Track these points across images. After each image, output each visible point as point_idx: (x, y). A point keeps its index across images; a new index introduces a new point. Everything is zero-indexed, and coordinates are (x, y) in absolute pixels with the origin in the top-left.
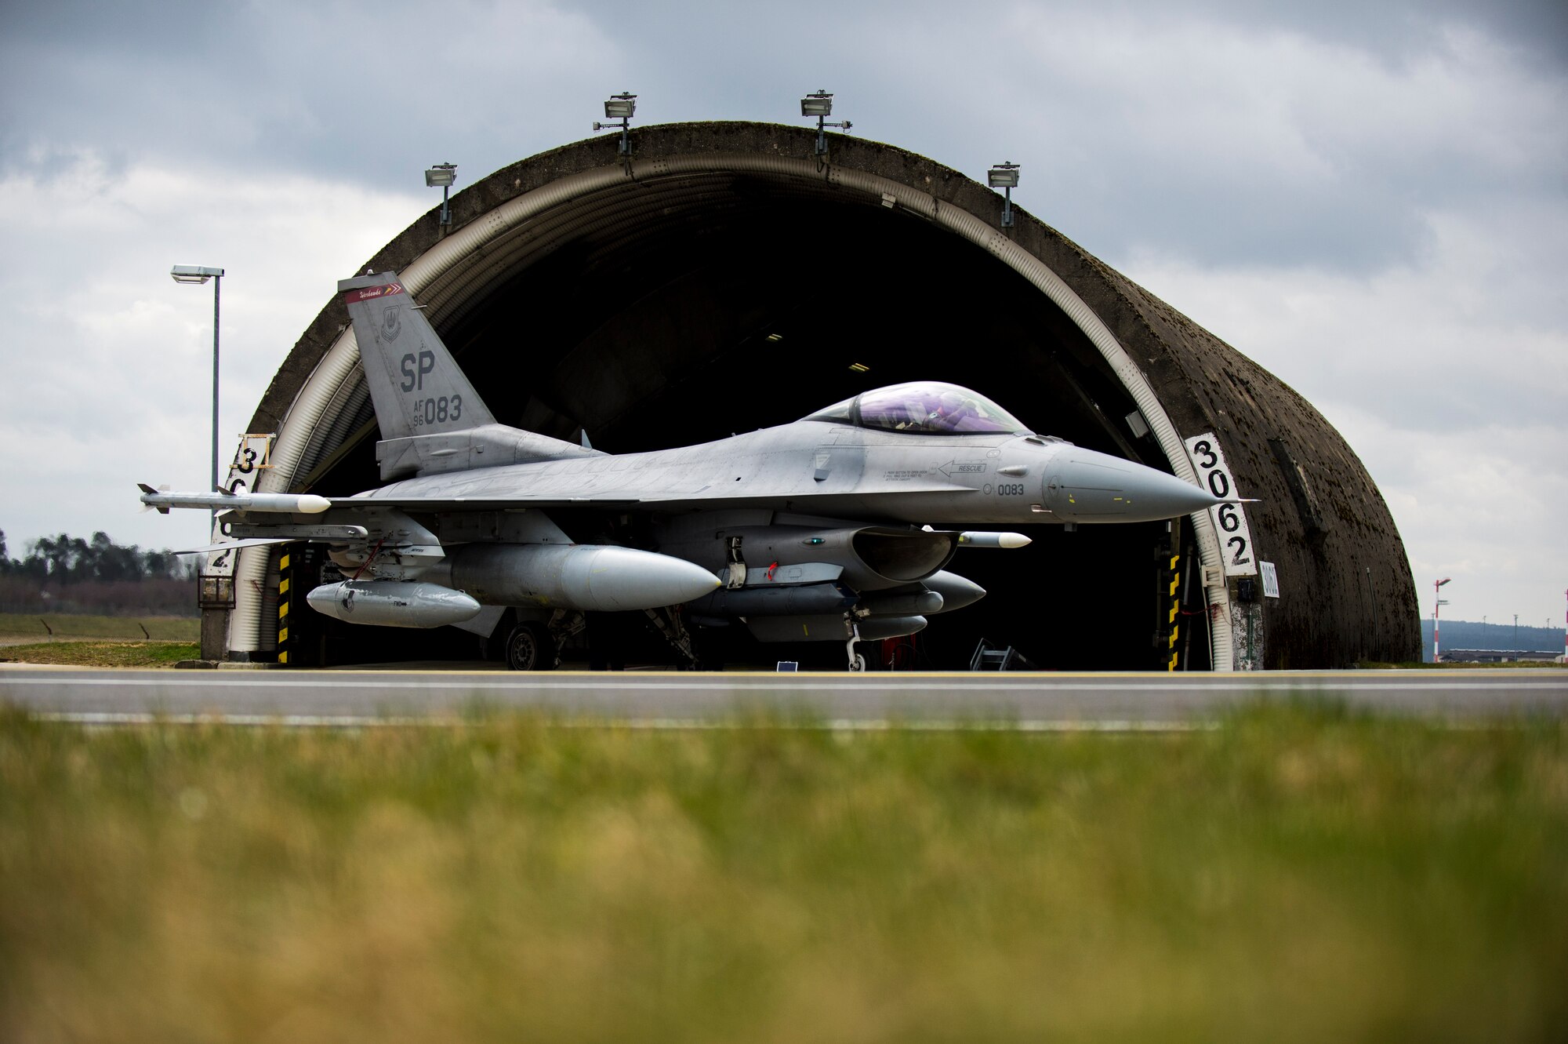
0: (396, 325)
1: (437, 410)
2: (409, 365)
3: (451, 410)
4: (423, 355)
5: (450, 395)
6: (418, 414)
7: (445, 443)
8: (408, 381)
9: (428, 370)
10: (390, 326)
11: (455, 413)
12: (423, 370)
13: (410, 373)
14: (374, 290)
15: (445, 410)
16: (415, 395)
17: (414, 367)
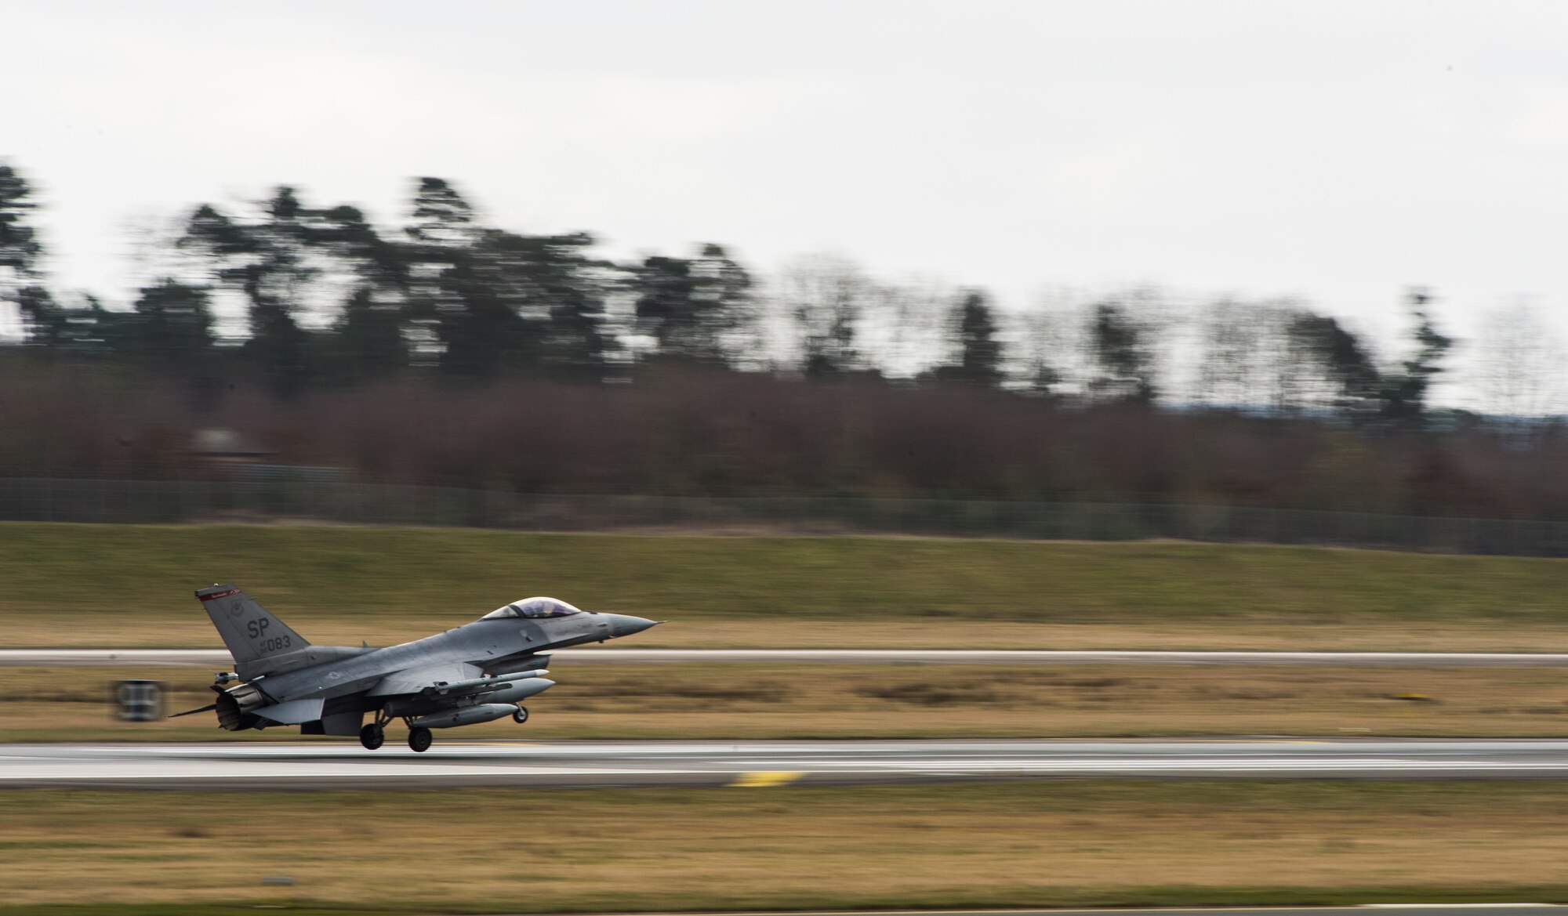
0: (240, 608)
1: (275, 644)
2: (253, 626)
3: (284, 642)
4: (261, 620)
5: (282, 636)
6: (263, 647)
7: (290, 657)
8: (254, 633)
9: (266, 626)
10: (237, 609)
11: (287, 644)
12: (262, 627)
13: (255, 629)
14: (222, 593)
15: (280, 643)
16: (260, 639)
17: (257, 627)
